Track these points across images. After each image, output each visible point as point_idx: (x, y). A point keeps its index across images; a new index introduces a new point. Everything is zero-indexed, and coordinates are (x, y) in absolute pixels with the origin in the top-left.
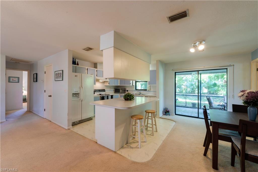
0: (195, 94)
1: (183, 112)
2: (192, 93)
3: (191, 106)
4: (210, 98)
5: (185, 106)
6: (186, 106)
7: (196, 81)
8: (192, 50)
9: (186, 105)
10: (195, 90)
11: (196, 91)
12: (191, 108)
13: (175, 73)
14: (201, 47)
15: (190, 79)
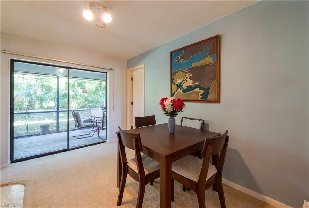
0: (34, 109)
1: (27, 148)
2: (28, 109)
3: (40, 131)
4: (78, 113)
5: (26, 133)
6: (28, 134)
7: (35, 89)
8: (88, 15)
9: (28, 132)
10: (34, 103)
11: (36, 105)
12: (39, 134)
13: (12, 61)
14: (107, 18)
15: (24, 84)
